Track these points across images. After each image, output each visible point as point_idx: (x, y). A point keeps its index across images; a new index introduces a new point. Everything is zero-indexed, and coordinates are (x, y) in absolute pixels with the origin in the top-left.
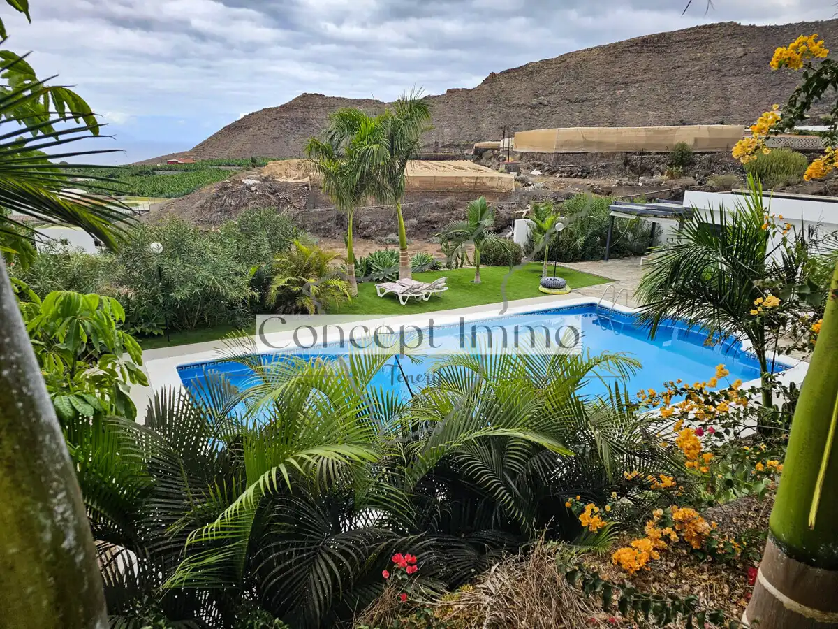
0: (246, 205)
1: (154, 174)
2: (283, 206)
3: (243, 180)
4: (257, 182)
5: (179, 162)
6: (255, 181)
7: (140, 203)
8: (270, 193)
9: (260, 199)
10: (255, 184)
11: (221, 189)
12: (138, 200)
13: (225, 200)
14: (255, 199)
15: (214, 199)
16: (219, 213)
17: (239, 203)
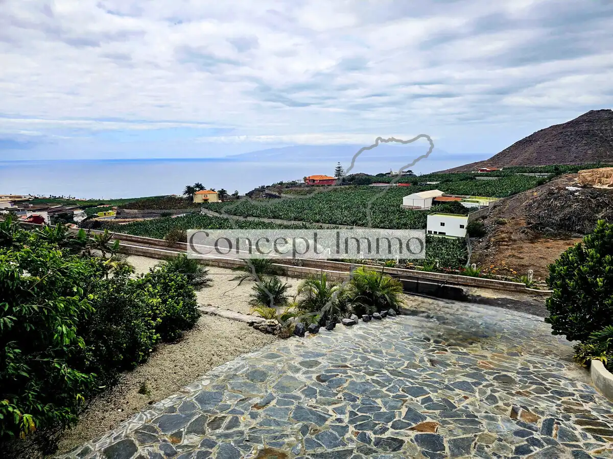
0: (570, 206)
1: (475, 179)
2: (602, 208)
3: (567, 188)
4: (579, 189)
5: (488, 169)
6: (577, 188)
7: (480, 200)
8: (591, 197)
9: (583, 202)
10: (577, 191)
11: (548, 194)
12: (478, 198)
13: (552, 202)
14: (578, 202)
15: (543, 200)
16: (546, 211)
17: (564, 204)
